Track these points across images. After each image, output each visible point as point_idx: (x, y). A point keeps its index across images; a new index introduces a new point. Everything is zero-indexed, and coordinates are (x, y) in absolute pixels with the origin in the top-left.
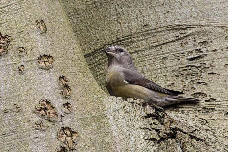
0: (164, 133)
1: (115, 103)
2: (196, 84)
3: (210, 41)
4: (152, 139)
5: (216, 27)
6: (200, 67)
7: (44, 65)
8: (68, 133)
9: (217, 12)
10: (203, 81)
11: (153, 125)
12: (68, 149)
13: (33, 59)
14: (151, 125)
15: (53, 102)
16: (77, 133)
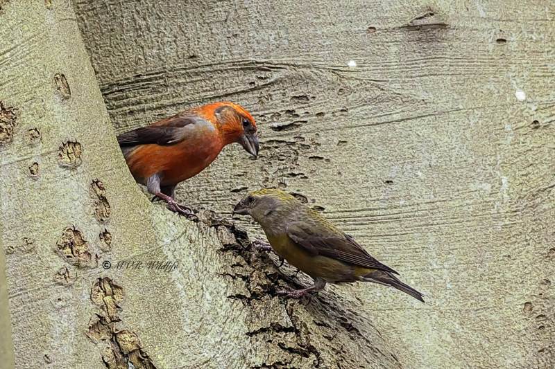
0: (258, 284)
1: (171, 224)
2: (288, 177)
3: (312, 96)
4: (239, 296)
5: (323, 70)
6: (293, 143)
7: (69, 160)
8: (108, 288)
9: (325, 42)
10: (301, 172)
11: (238, 268)
12: (108, 320)
13: (51, 149)
14: (232, 267)
15: (84, 231)
16: (121, 289)
